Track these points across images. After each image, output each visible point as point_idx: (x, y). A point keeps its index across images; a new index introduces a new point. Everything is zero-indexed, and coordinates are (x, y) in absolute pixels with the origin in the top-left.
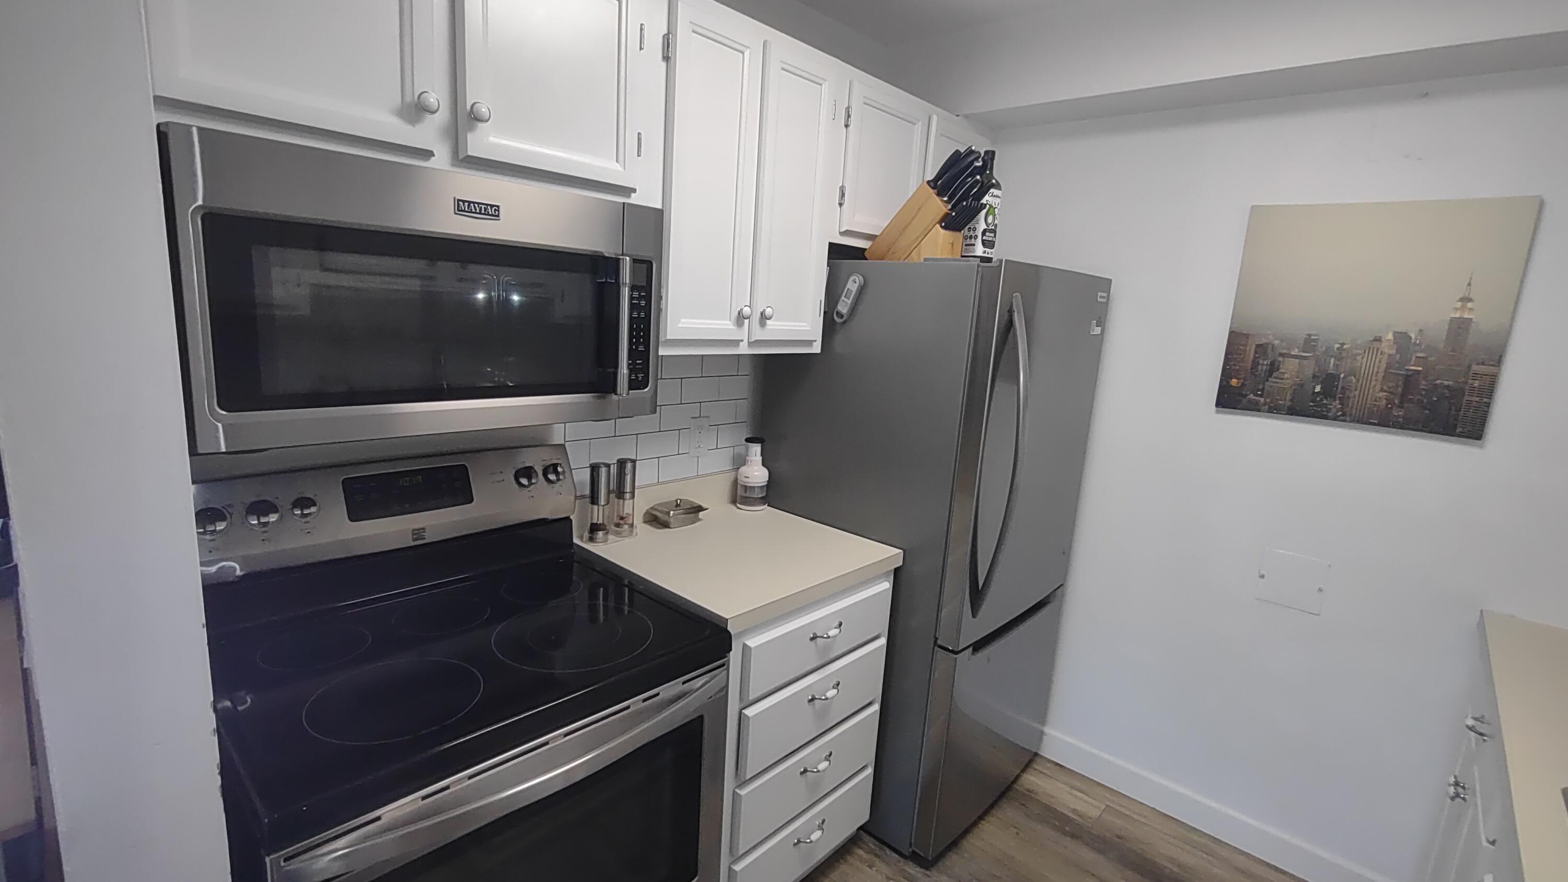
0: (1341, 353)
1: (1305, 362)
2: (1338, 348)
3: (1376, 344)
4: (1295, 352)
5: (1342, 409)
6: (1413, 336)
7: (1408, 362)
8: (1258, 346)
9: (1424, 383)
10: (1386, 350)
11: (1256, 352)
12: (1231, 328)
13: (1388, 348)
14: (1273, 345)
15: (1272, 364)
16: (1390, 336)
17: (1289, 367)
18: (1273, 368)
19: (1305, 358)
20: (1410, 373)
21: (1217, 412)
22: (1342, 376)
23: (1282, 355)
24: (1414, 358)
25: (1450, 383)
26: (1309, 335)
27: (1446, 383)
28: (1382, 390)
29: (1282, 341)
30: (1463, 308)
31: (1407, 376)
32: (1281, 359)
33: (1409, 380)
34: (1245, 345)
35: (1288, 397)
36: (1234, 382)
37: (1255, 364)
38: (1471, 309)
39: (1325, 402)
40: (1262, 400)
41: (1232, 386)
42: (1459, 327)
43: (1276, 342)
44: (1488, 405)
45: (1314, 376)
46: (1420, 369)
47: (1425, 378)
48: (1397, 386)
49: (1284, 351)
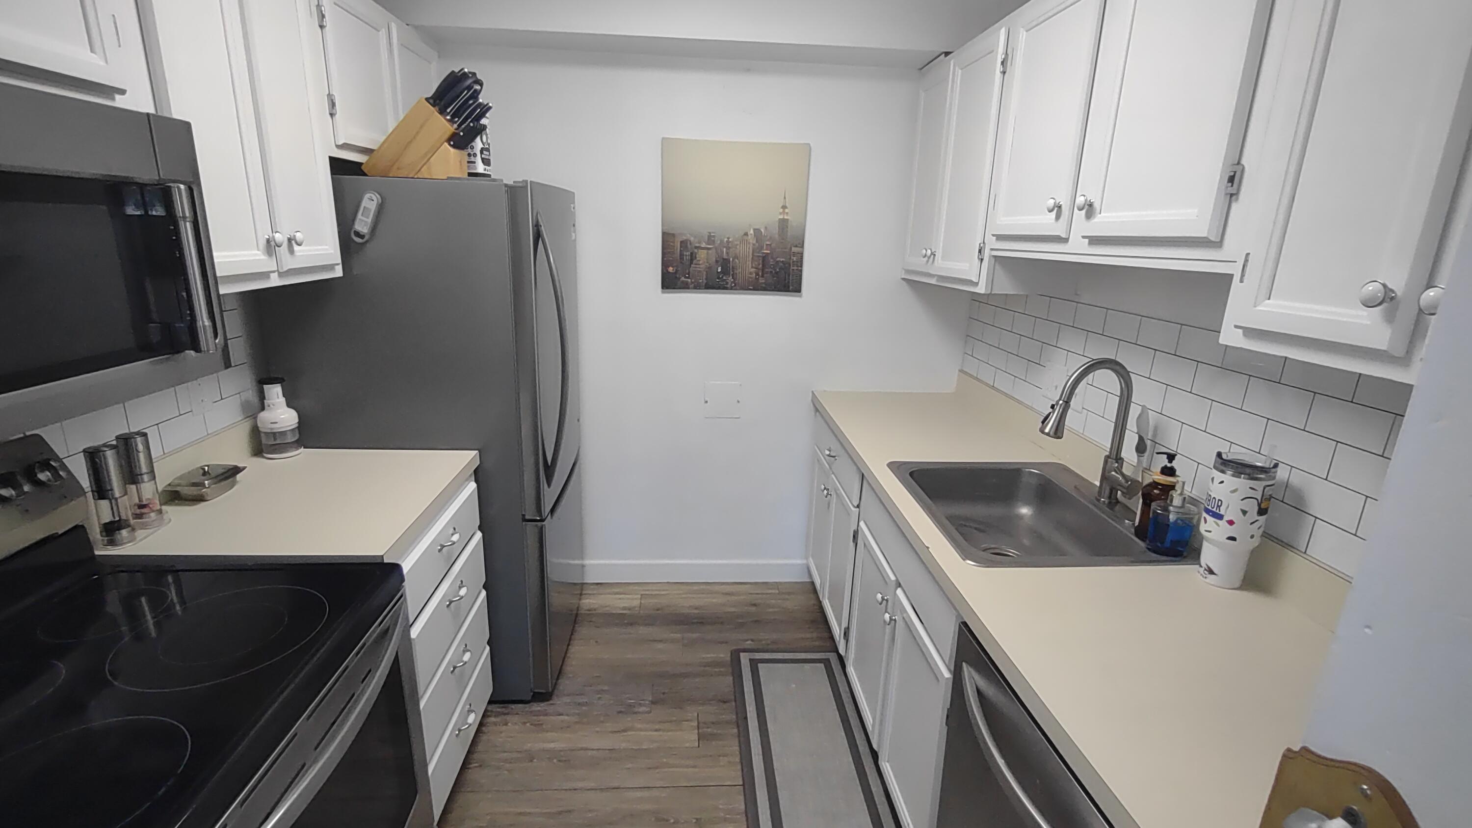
0: (728, 245)
1: (710, 252)
2: (727, 241)
3: (745, 237)
4: (703, 245)
5: (734, 282)
6: (763, 231)
7: (762, 248)
8: (681, 242)
9: (772, 260)
10: (751, 241)
11: (681, 247)
12: (662, 230)
13: (751, 239)
14: (690, 241)
15: (692, 254)
16: (752, 232)
17: (702, 255)
18: (693, 257)
19: (709, 249)
20: (764, 255)
21: (663, 292)
22: (731, 259)
23: (696, 247)
24: (765, 246)
25: (784, 259)
26: (710, 233)
27: (782, 260)
28: (752, 267)
29: (695, 237)
30: (784, 213)
31: (764, 258)
32: (696, 251)
33: (765, 258)
34: (674, 242)
35: (704, 277)
36: (671, 269)
37: (681, 255)
38: (787, 213)
39: (724, 278)
40: (689, 280)
41: (669, 272)
42: (783, 224)
43: (692, 239)
44: (801, 271)
45: (717, 261)
46: (769, 252)
47: (772, 258)
48: (759, 265)
49: (697, 245)
